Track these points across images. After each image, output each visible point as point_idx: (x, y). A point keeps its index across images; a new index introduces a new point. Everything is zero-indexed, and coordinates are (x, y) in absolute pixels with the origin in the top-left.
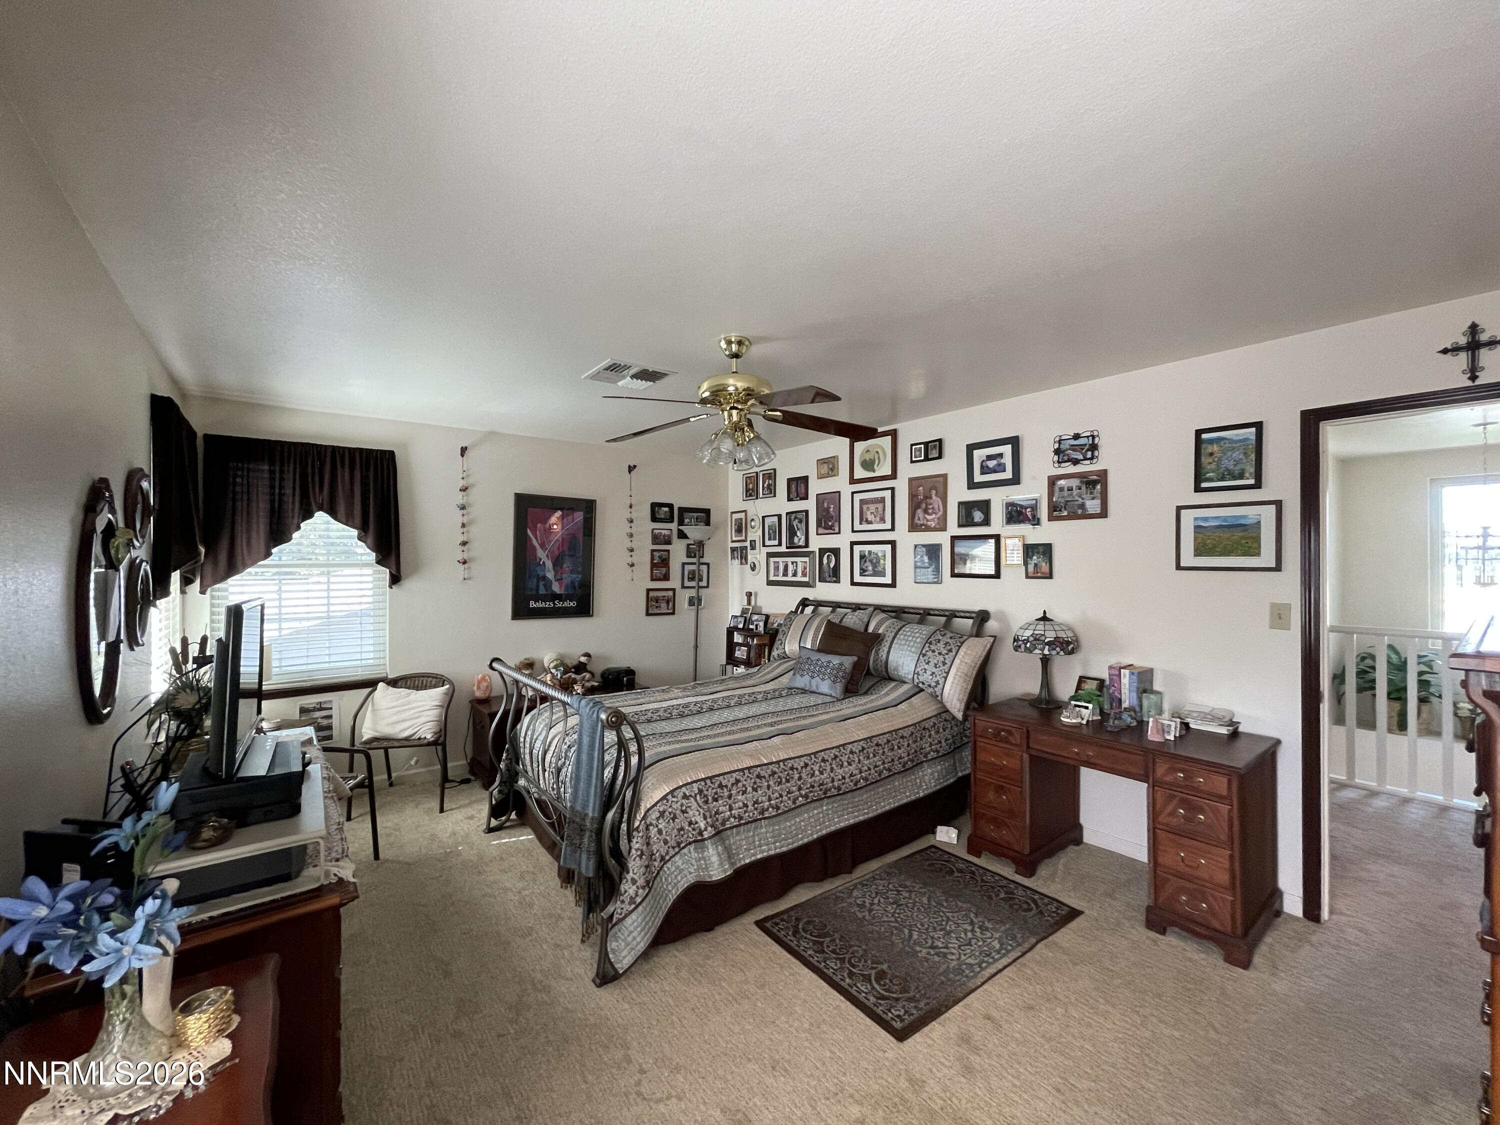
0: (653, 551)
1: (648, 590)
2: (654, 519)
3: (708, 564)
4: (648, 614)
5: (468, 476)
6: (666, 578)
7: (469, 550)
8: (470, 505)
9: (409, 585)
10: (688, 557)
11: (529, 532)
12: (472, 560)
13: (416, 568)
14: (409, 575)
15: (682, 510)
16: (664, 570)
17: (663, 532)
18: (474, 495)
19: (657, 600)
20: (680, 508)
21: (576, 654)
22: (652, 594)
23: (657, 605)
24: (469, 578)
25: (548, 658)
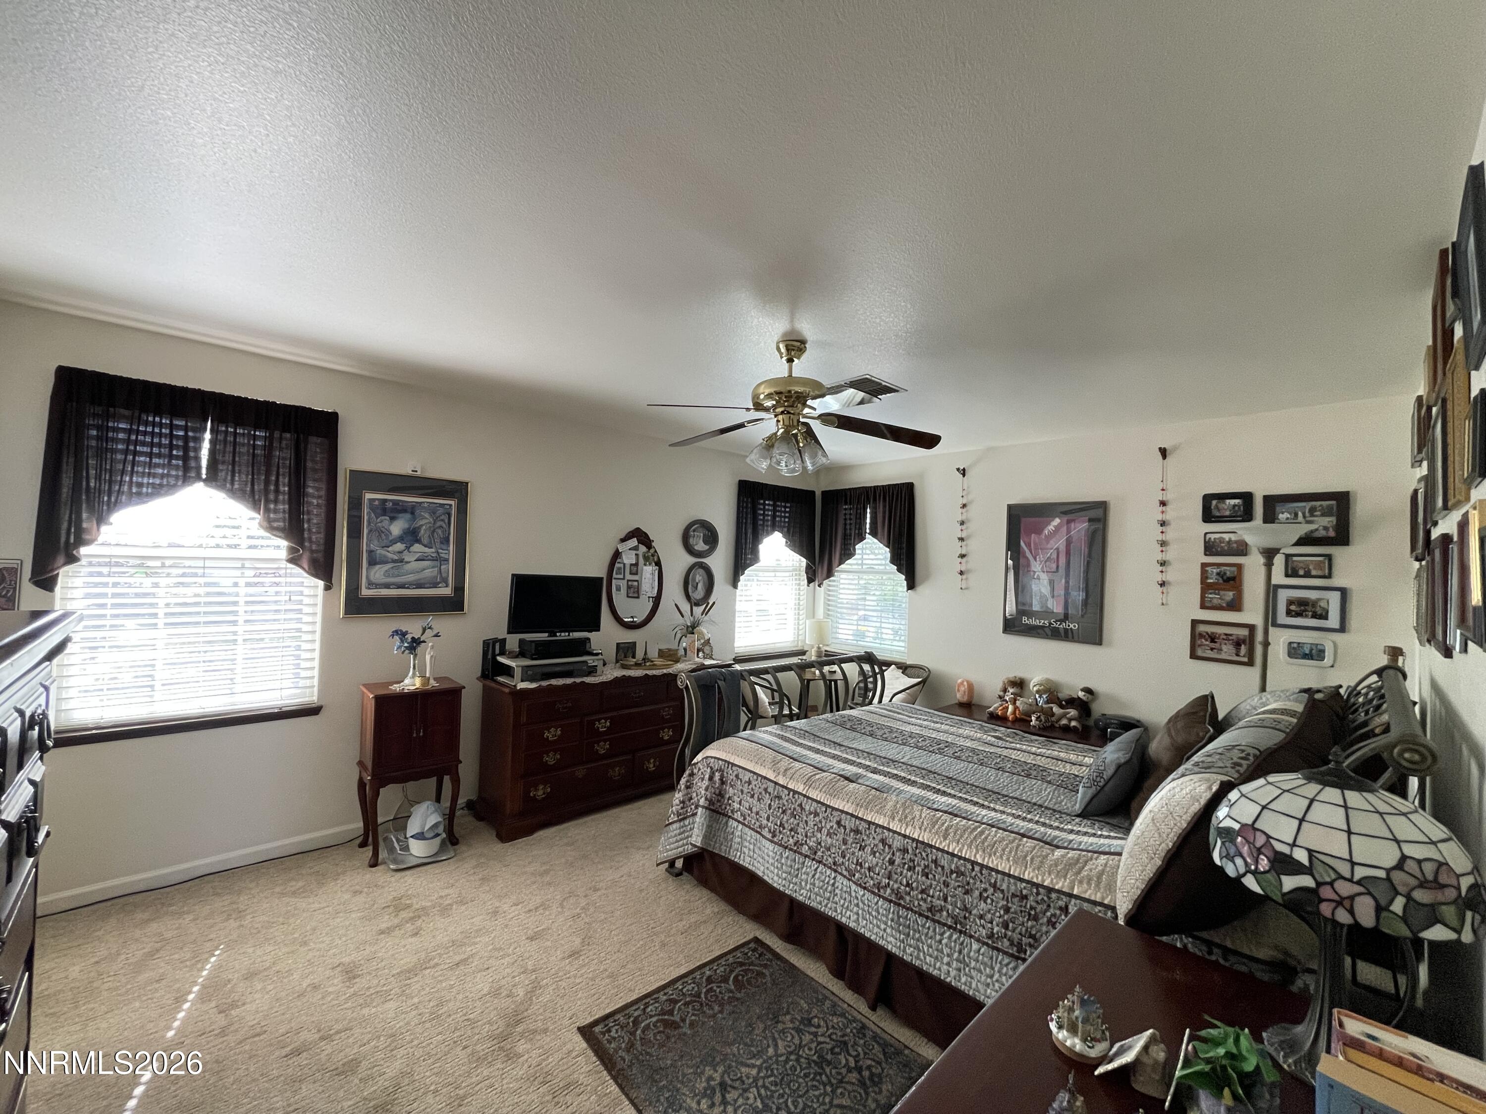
0: (1204, 566)
1: (1195, 623)
2: (1208, 516)
3: (1344, 593)
4: (1193, 656)
5: (968, 494)
6: (1235, 605)
7: (967, 562)
8: (969, 520)
9: (922, 590)
10: (1287, 575)
11: (1022, 544)
12: (968, 571)
13: (927, 577)
14: (923, 582)
15: (1272, 502)
16: (1229, 595)
17: (1226, 537)
18: (973, 512)
19: (1213, 638)
20: (1267, 499)
21: (1073, 685)
22: (1202, 628)
23: (1213, 645)
24: (966, 589)
25: (1035, 680)
